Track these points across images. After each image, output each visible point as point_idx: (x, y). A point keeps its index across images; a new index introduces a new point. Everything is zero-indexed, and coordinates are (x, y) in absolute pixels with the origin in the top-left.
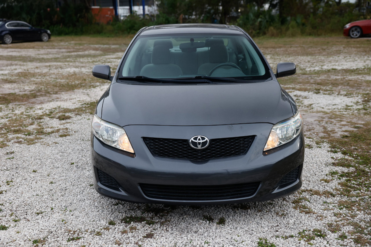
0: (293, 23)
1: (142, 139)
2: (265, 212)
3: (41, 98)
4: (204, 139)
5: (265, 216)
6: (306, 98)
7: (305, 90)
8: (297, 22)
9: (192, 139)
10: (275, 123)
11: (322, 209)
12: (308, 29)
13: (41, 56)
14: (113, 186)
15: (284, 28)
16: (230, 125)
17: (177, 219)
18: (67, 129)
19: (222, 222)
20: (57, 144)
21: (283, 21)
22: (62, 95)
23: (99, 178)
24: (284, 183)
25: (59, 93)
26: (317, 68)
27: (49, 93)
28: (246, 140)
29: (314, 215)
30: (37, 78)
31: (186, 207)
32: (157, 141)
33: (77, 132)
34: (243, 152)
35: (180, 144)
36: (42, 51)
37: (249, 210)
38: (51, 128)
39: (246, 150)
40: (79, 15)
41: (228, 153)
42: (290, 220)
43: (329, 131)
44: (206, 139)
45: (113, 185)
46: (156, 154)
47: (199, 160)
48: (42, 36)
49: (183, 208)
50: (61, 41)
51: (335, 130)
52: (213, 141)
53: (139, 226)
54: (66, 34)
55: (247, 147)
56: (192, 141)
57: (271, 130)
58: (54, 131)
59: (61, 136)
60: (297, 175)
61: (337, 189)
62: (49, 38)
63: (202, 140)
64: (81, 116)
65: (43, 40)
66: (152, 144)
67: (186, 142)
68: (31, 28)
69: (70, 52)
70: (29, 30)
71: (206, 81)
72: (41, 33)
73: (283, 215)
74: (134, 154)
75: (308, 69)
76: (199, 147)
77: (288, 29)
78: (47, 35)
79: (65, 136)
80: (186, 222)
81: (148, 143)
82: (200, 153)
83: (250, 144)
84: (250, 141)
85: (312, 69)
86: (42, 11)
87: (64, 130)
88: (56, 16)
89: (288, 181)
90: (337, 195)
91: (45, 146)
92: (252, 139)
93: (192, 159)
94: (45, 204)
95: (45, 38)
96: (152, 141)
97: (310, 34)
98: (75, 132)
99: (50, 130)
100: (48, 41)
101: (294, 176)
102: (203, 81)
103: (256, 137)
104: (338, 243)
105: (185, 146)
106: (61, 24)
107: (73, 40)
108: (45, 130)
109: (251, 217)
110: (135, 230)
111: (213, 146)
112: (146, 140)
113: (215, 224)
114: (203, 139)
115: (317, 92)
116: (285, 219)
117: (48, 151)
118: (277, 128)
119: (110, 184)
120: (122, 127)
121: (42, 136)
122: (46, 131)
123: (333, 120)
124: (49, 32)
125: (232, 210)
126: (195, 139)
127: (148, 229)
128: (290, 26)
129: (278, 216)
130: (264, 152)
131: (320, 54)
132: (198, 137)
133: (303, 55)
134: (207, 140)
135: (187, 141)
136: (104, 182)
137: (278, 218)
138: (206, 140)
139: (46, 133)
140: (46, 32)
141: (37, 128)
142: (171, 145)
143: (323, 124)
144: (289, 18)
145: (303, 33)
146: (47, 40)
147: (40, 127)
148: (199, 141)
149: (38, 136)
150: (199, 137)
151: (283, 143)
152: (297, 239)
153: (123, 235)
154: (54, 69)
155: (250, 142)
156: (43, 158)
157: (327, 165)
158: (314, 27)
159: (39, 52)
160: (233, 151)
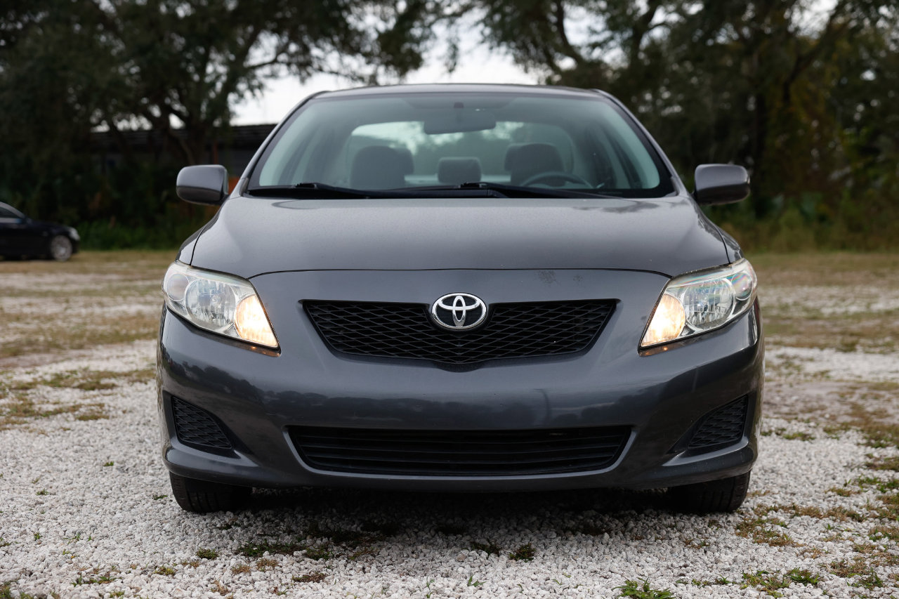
0: (792, 214)
1: (301, 306)
2: (653, 539)
3: (36, 357)
4: (473, 301)
5: (651, 548)
6: (811, 360)
7: (811, 346)
8: (803, 213)
9: (440, 302)
10: (674, 275)
11: (819, 540)
12: (837, 230)
13: (45, 288)
14: (216, 446)
15: (764, 227)
16: (547, 271)
17: (398, 552)
18: (101, 405)
19: (525, 554)
20: (68, 432)
21: (761, 208)
22: (97, 350)
23: (178, 428)
24: (703, 445)
25: (86, 346)
26: (853, 309)
27: (58, 346)
28: (590, 311)
29: (795, 549)
30: (28, 323)
31: (427, 530)
32: (341, 309)
33: (130, 412)
34: (580, 345)
35: (407, 318)
36: (49, 278)
37: (606, 535)
38: (55, 404)
39: (589, 339)
40: (165, 193)
41: (538, 345)
42: (723, 555)
43: (868, 412)
44: (479, 302)
45: (214, 442)
46: (339, 346)
47: (457, 363)
48: (54, 243)
49: (416, 533)
50: (108, 260)
51: (886, 411)
52: (498, 311)
53: (285, 560)
54: (126, 246)
55: (593, 331)
56: (438, 308)
57: (663, 291)
58: (64, 409)
59: (83, 418)
60: (742, 427)
61: (869, 508)
62: (74, 251)
63: (467, 305)
64: (146, 384)
65: (57, 256)
66: (328, 320)
67: (421, 312)
68: (23, 221)
69: (131, 280)
70: (15, 227)
71: (490, 192)
72: (51, 237)
73: (705, 545)
74: (278, 350)
75: (827, 311)
76: (459, 325)
77: (775, 230)
78: (66, 241)
79: (96, 418)
80: (421, 558)
81: (316, 319)
82: (462, 342)
83: (603, 322)
84: (603, 314)
85: (839, 310)
86: (58, 181)
87: (93, 408)
88: (98, 196)
89: (713, 439)
90: (871, 519)
91: (32, 435)
92: (608, 310)
93: (440, 358)
94: (16, 529)
95: (62, 251)
96: (329, 312)
97: (843, 246)
98: (124, 412)
99: (51, 408)
100: (68, 260)
101: (733, 428)
102: (484, 192)
103: (618, 305)
104: (852, 594)
105: (420, 323)
106: (113, 219)
107: (143, 258)
108: (36, 408)
109: (610, 549)
110: (273, 566)
111: (498, 323)
112: (312, 311)
113: (504, 558)
114: (469, 301)
115: (849, 348)
116: (709, 553)
117: (40, 443)
118: (681, 289)
119: (207, 440)
120: (247, 280)
121: (28, 419)
122: (40, 409)
123: (882, 393)
124: (74, 233)
125: (558, 535)
126: (449, 301)
127: (310, 566)
128: (782, 221)
129: (690, 548)
130: (641, 349)
131: (867, 282)
132: (454, 297)
133: (817, 284)
134: (480, 307)
135: (423, 308)
136: (191, 439)
137: (690, 553)
138: (477, 304)
139: (38, 414)
140: (67, 235)
141: (13, 405)
142: (381, 321)
143: (854, 399)
144: (778, 200)
145: (821, 242)
146: (67, 256)
147: (21, 402)
148: (459, 309)
149: (13, 418)
150: (459, 297)
151: (697, 330)
152: (736, 588)
153: (237, 577)
154: (81, 307)
155: (602, 318)
156: (25, 455)
157: (849, 467)
158: (854, 227)
159: (39, 280)
160: (552, 340)
